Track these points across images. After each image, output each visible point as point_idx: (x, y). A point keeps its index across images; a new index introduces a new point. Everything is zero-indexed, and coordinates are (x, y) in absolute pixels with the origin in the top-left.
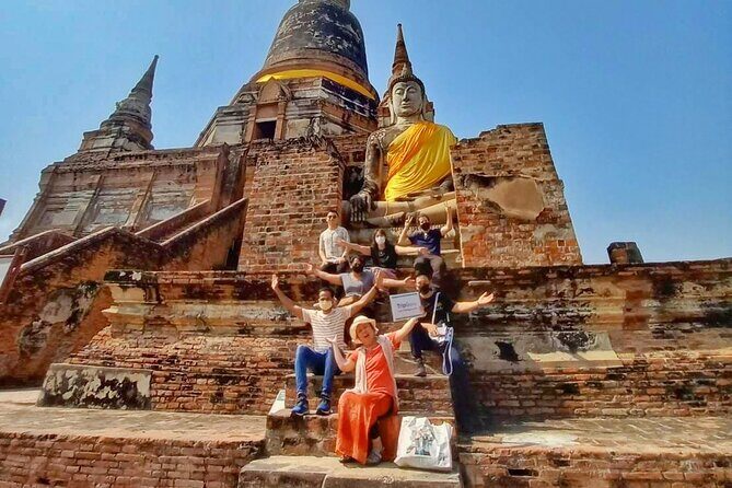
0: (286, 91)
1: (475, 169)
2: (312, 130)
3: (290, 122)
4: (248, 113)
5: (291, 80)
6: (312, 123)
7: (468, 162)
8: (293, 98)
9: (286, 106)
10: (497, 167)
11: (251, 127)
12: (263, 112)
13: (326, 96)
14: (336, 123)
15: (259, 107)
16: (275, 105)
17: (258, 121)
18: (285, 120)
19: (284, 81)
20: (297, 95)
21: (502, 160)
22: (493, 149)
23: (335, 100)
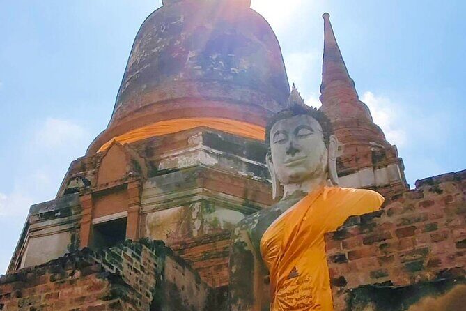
0: (142, 161)
1: (373, 275)
2: (189, 226)
3: (151, 217)
4: (80, 208)
5: (150, 142)
6: (188, 212)
7: (358, 262)
8: (155, 173)
9: (141, 188)
10: (415, 267)
11: (85, 232)
12: (103, 204)
13: (212, 161)
14: (232, 208)
15: (97, 196)
16: (121, 189)
17: (97, 221)
18: (142, 215)
19: (136, 145)
20: (161, 166)
21: (425, 251)
22: (407, 230)
23: (229, 166)
